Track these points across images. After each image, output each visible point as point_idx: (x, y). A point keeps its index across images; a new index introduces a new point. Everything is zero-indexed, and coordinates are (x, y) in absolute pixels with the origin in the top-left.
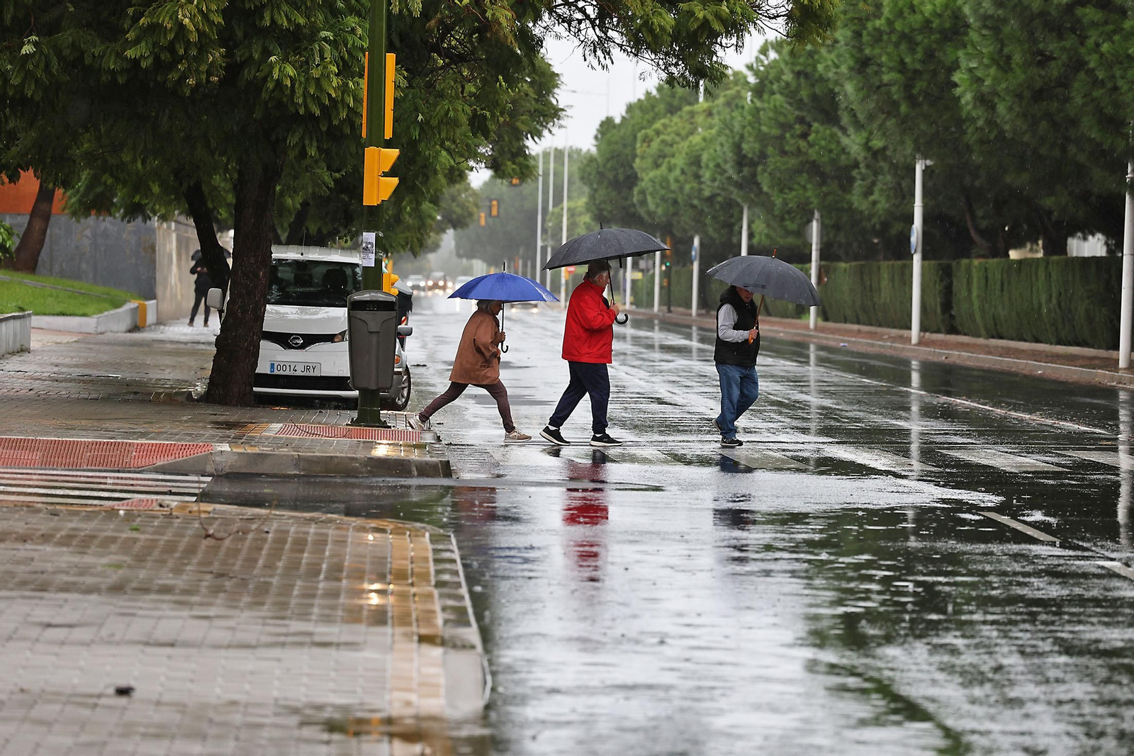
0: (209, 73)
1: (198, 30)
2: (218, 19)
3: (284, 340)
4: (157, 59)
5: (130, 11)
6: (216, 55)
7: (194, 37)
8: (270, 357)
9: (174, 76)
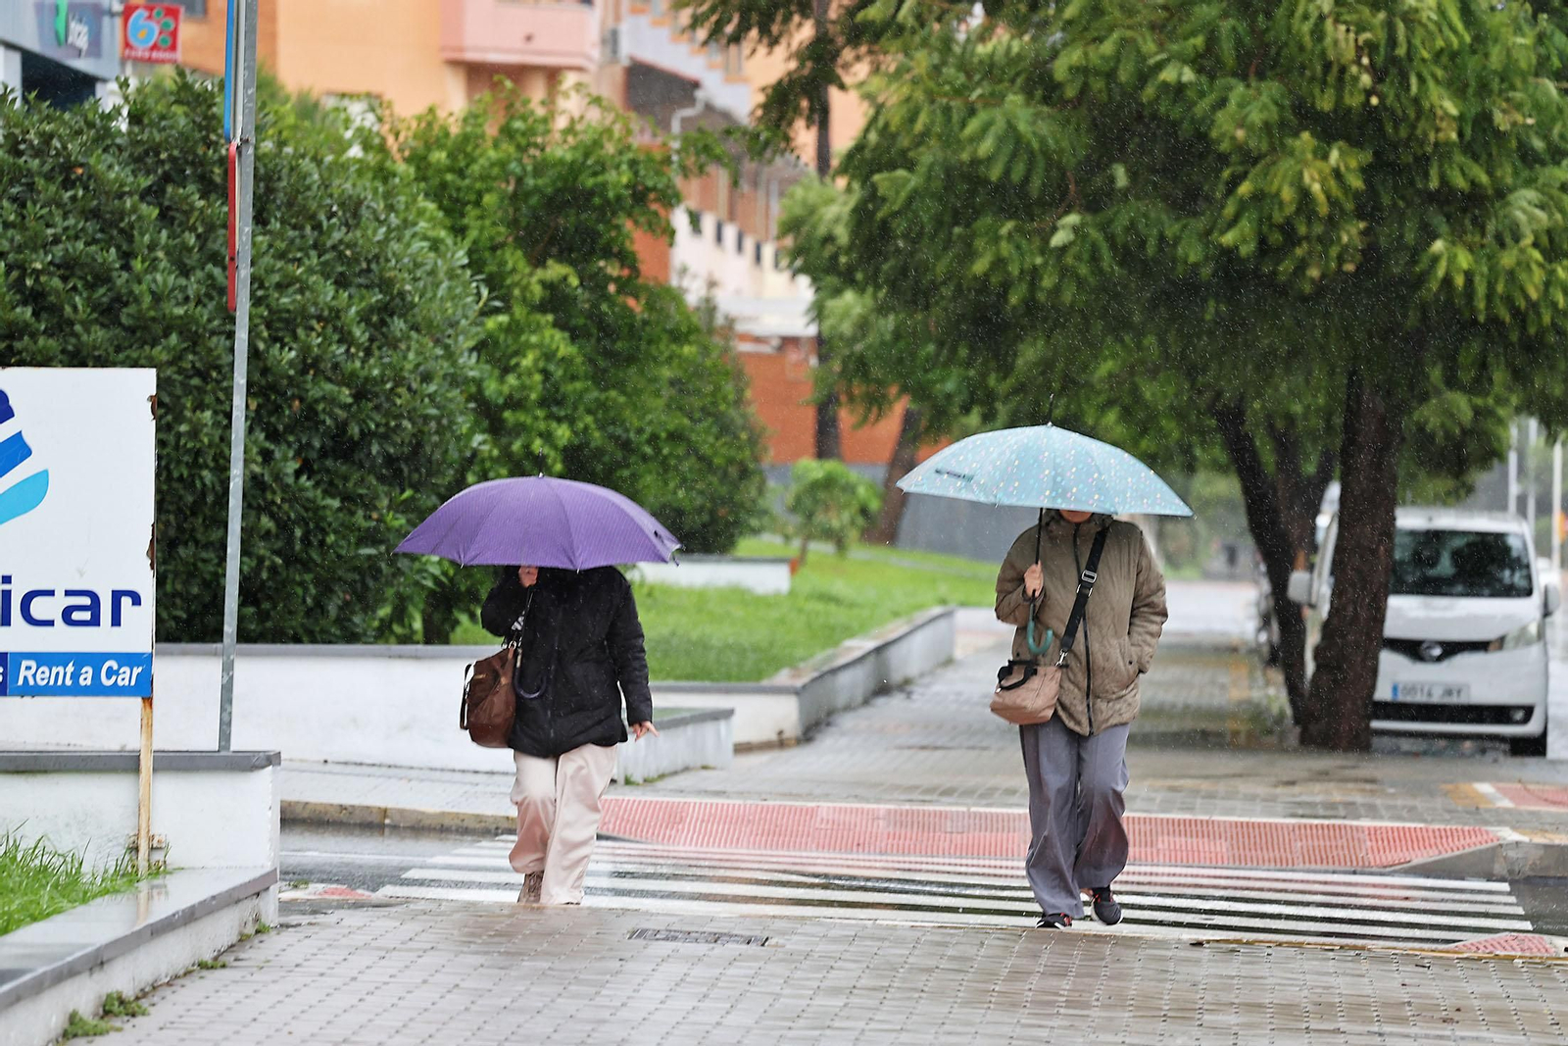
0: (1341, 260)
1: (1328, 197)
2: (1356, 183)
3: (1412, 649)
4: (1262, 241)
5: (1226, 174)
6: (1351, 233)
7: (1323, 209)
8: (1394, 676)
9: (1286, 267)
